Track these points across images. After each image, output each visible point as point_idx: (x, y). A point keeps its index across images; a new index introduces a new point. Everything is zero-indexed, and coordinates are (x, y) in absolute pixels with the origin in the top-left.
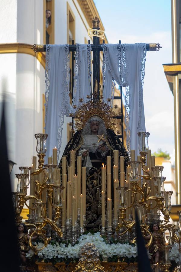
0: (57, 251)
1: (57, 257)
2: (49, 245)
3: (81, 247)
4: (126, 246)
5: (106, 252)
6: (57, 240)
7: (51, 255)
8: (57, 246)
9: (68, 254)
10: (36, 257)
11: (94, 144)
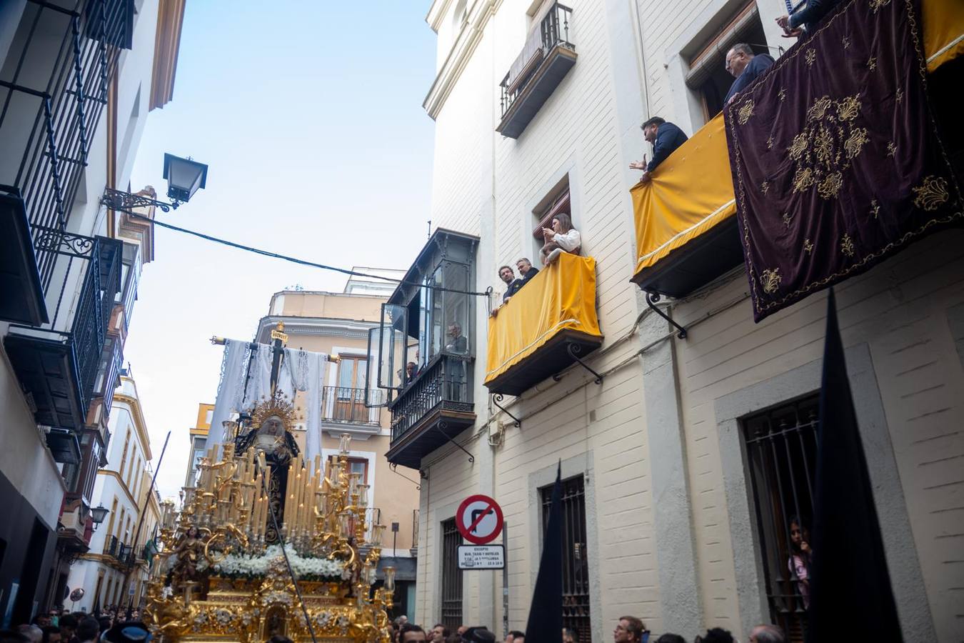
0: (239, 564)
1: (238, 571)
2: (228, 556)
3: (269, 561)
4: (325, 562)
5: (299, 568)
6: (239, 551)
7: (230, 568)
8: (239, 557)
9: (253, 569)
10: (210, 570)
11: (271, 445)
